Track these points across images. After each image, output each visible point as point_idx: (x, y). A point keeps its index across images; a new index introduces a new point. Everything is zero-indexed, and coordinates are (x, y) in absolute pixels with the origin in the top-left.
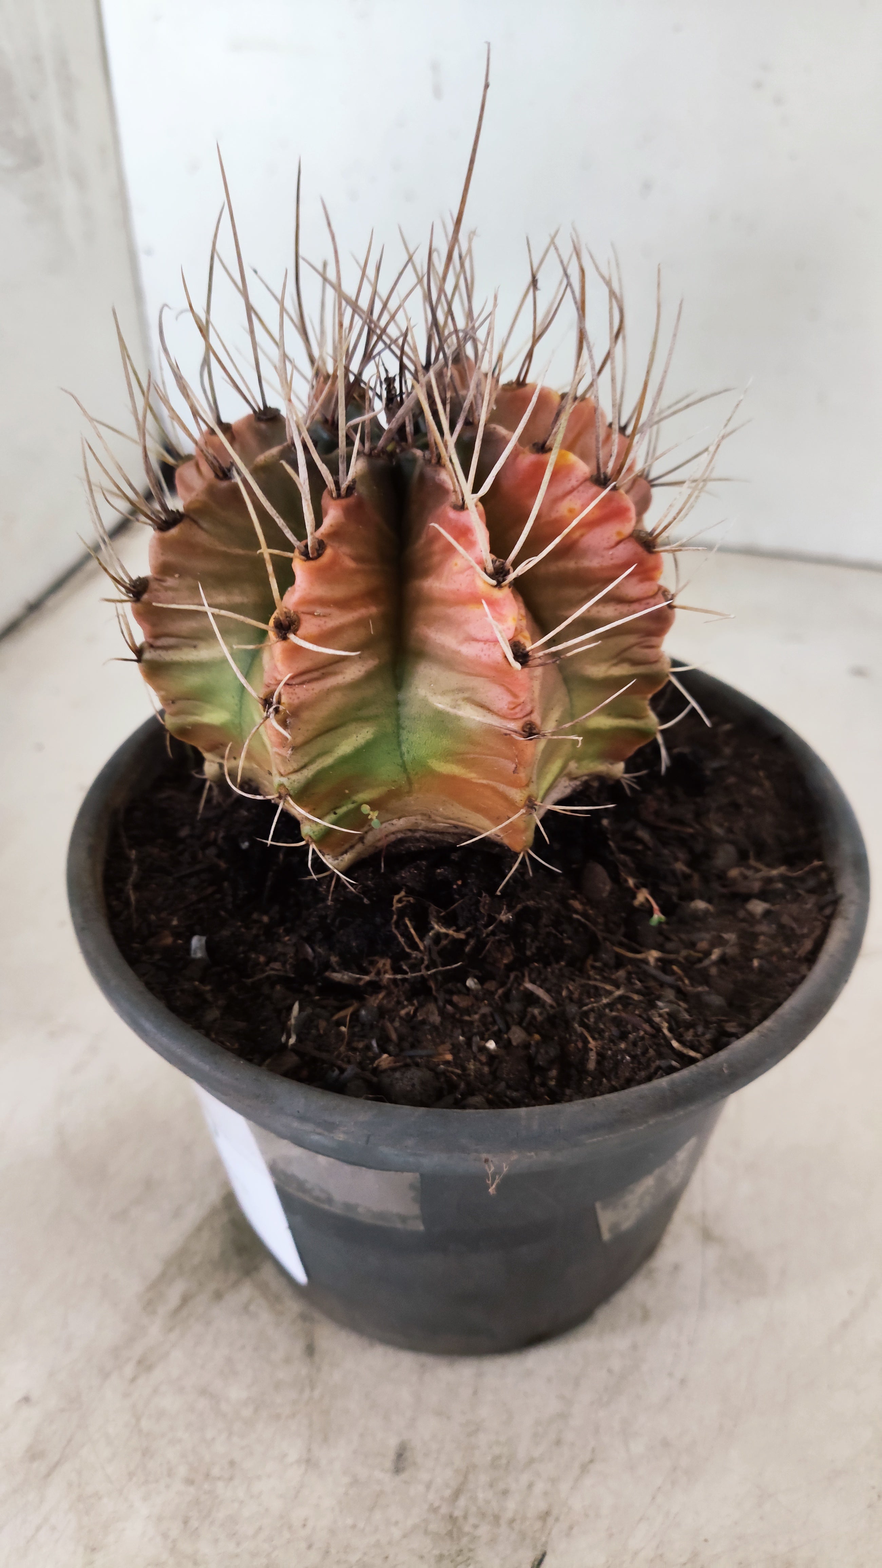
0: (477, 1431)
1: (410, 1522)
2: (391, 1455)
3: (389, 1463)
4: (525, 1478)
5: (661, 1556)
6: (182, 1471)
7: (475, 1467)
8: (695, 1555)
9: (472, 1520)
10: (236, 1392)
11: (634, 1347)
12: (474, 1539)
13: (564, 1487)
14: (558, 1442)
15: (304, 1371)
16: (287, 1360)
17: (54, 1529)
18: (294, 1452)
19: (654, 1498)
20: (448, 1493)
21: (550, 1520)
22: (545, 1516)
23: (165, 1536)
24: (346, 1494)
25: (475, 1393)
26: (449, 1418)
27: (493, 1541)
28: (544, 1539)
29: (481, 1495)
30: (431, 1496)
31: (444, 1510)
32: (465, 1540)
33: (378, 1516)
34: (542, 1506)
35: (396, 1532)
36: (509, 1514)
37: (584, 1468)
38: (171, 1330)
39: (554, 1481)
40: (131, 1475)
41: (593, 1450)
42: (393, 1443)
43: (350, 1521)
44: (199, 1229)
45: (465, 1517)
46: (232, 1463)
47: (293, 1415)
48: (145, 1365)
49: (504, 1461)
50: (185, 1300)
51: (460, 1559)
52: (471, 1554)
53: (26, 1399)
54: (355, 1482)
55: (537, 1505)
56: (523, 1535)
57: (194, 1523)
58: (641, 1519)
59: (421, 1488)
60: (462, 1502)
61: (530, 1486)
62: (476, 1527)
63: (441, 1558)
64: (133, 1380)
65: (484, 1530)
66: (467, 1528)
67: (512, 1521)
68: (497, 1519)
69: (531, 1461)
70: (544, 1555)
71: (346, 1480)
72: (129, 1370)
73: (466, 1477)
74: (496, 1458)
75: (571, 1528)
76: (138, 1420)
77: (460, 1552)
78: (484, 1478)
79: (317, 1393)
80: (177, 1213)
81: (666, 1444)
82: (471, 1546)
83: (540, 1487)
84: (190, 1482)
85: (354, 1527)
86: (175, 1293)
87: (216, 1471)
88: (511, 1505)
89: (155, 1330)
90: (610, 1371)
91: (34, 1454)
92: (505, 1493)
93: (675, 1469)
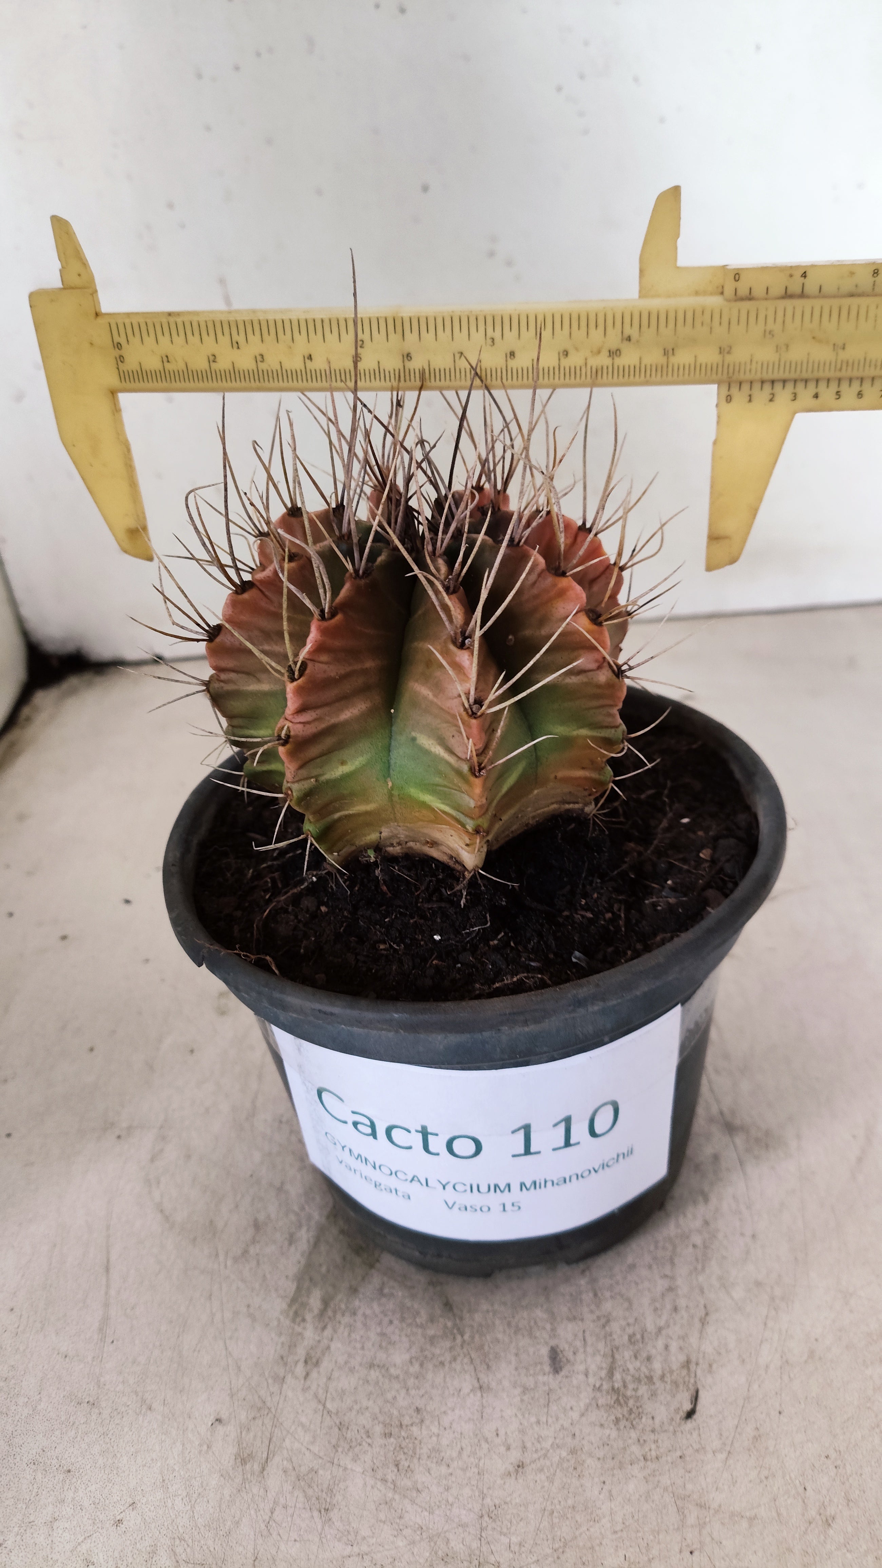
0: (608, 1321)
1: (582, 1405)
2: (546, 1360)
3: (547, 1368)
4: (660, 1343)
5: (787, 1362)
6: (378, 1429)
7: (617, 1348)
8: (812, 1354)
9: (631, 1386)
10: (399, 1357)
11: (706, 1223)
12: (637, 1399)
13: (693, 1340)
14: (675, 1309)
15: (449, 1324)
16: (432, 1319)
17: (285, 1507)
18: (467, 1383)
19: (765, 1324)
20: (603, 1373)
21: (693, 1367)
22: (687, 1364)
23: (384, 1480)
24: (522, 1401)
25: (596, 1295)
26: (582, 1320)
27: (654, 1395)
28: (692, 1381)
29: (630, 1367)
30: (591, 1380)
31: (606, 1386)
32: (631, 1403)
33: (554, 1408)
34: (682, 1358)
35: (575, 1415)
36: (659, 1372)
37: (703, 1322)
38: (324, 1328)
39: (684, 1338)
40: (335, 1447)
41: (705, 1307)
42: (544, 1351)
43: (533, 1419)
44: (316, 1244)
45: (625, 1386)
46: (418, 1410)
47: (455, 1359)
48: (311, 1362)
49: (638, 1336)
50: (326, 1302)
51: (633, 1416)
52: (640, 1410)
53: (219, 1420)
54: (525, 1390)
55: (677, 1358)
56: (676, 1384)
57: (404, 1464)
58: (762, 1342)
59: (581, 1377)
60: (617, 1376)
61: (667, 1347)
62: (635, 1390)
63: (617, 1421)
64: (307, 1375)
65: (643, 1390)
66: (629, 1393)
67: (662, 1377)
68: (650, 1379)
69: (660, 1330)
70: (697, 1392)
71: (518, 1391)
72: (300, 1369)
73: (613, 1356)
74: (630, 1337)
75: (710, 1366)
76: (324, 1406)
77: (631, 1411)
78: (627, 1354)
79: (466, 1337)
80: (291, 1239)
81: (758, 1284)
82: (638, 1404)
83: (674, 1346)
84: (388, 1435)
85: (538, 1422)
86: (315, 1301)
87: (406, 1420)
88: (657, 1366)
89: (310, 1333)
90: (694, 1246)
91: (243, 1459)
92: (649, 1358)
93: (773, 1299)
